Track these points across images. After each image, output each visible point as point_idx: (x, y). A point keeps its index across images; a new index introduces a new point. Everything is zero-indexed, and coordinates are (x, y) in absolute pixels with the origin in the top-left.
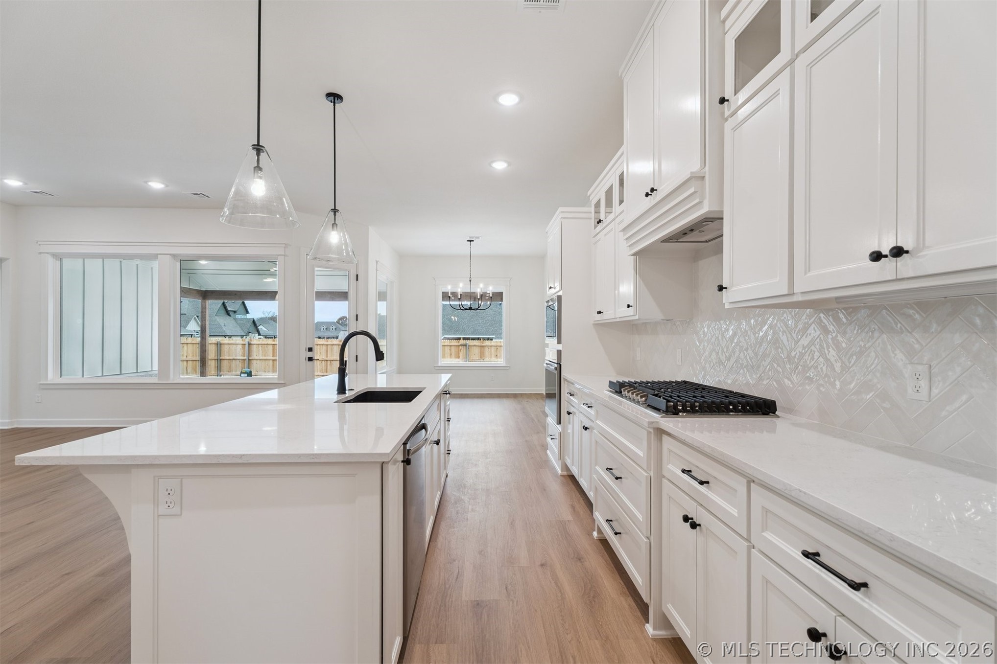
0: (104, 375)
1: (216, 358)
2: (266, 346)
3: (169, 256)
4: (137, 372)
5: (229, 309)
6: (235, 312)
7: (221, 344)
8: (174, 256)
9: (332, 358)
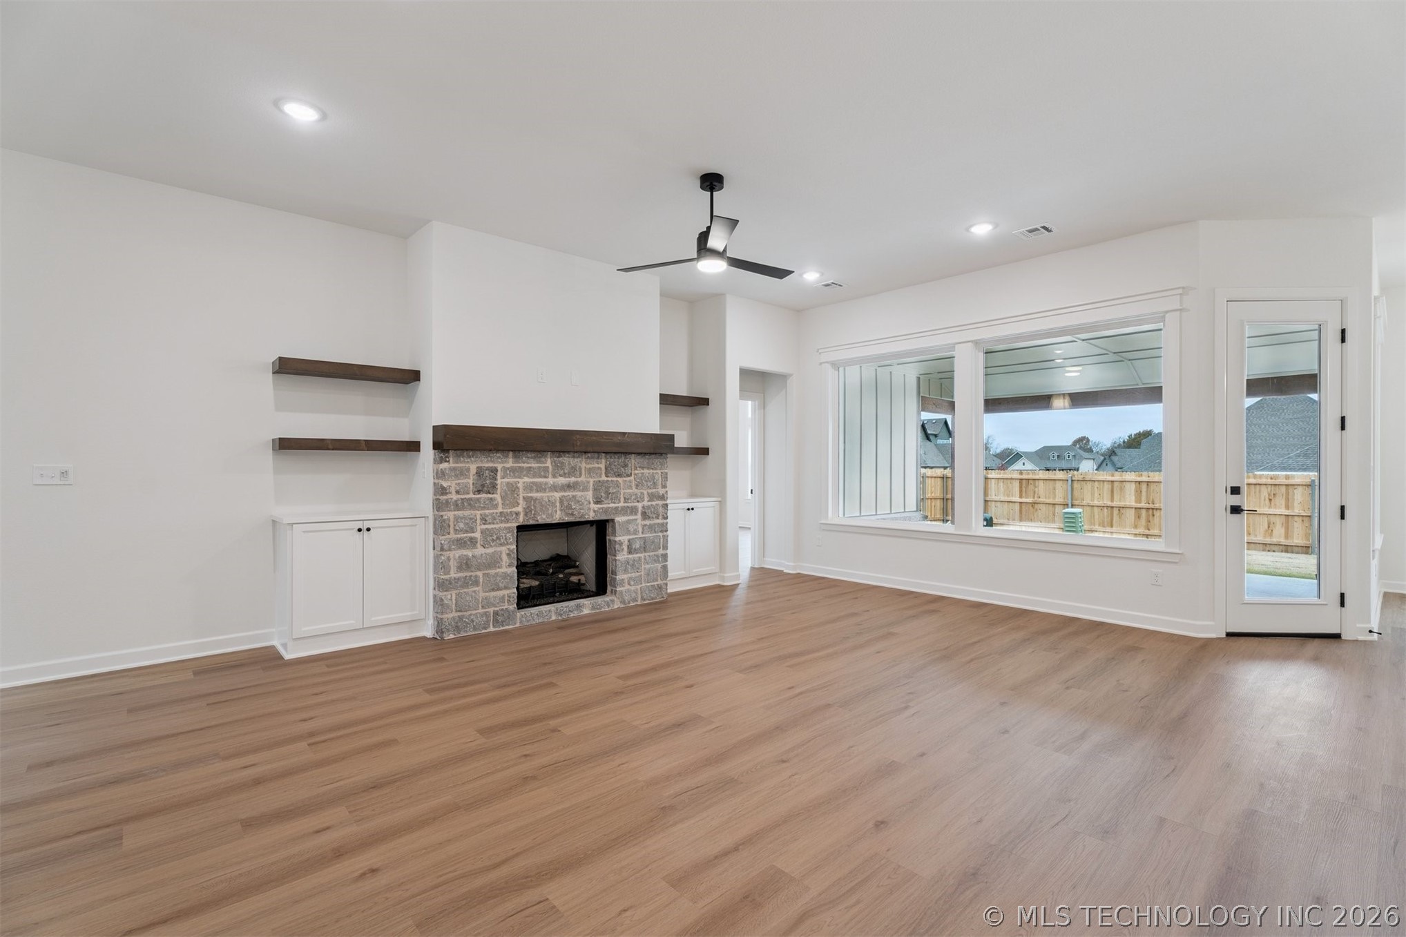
0: (862, 514)
1: (941, 496)
2: (1009, 481)
3: (970, 343)
4: (905, 512)
5: (929, 432)
6: (936, 436)
7: (947, 478)
8: (976, 343)
9: (1122, 504)
